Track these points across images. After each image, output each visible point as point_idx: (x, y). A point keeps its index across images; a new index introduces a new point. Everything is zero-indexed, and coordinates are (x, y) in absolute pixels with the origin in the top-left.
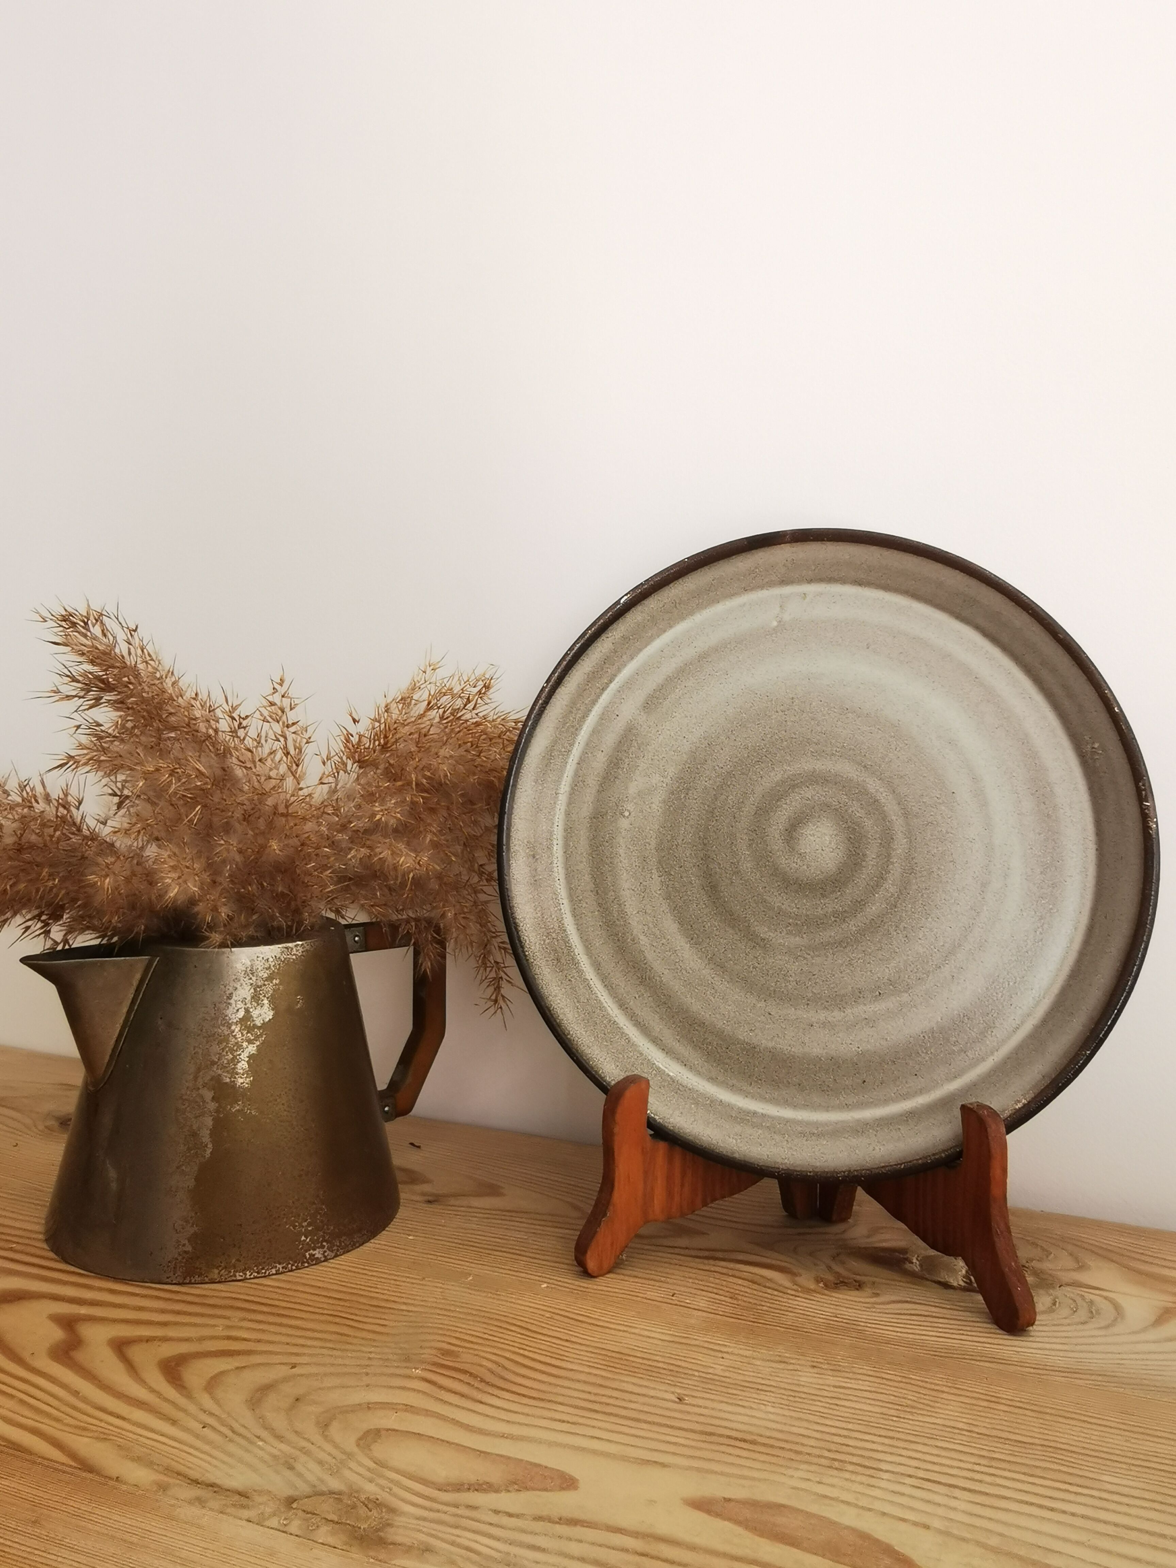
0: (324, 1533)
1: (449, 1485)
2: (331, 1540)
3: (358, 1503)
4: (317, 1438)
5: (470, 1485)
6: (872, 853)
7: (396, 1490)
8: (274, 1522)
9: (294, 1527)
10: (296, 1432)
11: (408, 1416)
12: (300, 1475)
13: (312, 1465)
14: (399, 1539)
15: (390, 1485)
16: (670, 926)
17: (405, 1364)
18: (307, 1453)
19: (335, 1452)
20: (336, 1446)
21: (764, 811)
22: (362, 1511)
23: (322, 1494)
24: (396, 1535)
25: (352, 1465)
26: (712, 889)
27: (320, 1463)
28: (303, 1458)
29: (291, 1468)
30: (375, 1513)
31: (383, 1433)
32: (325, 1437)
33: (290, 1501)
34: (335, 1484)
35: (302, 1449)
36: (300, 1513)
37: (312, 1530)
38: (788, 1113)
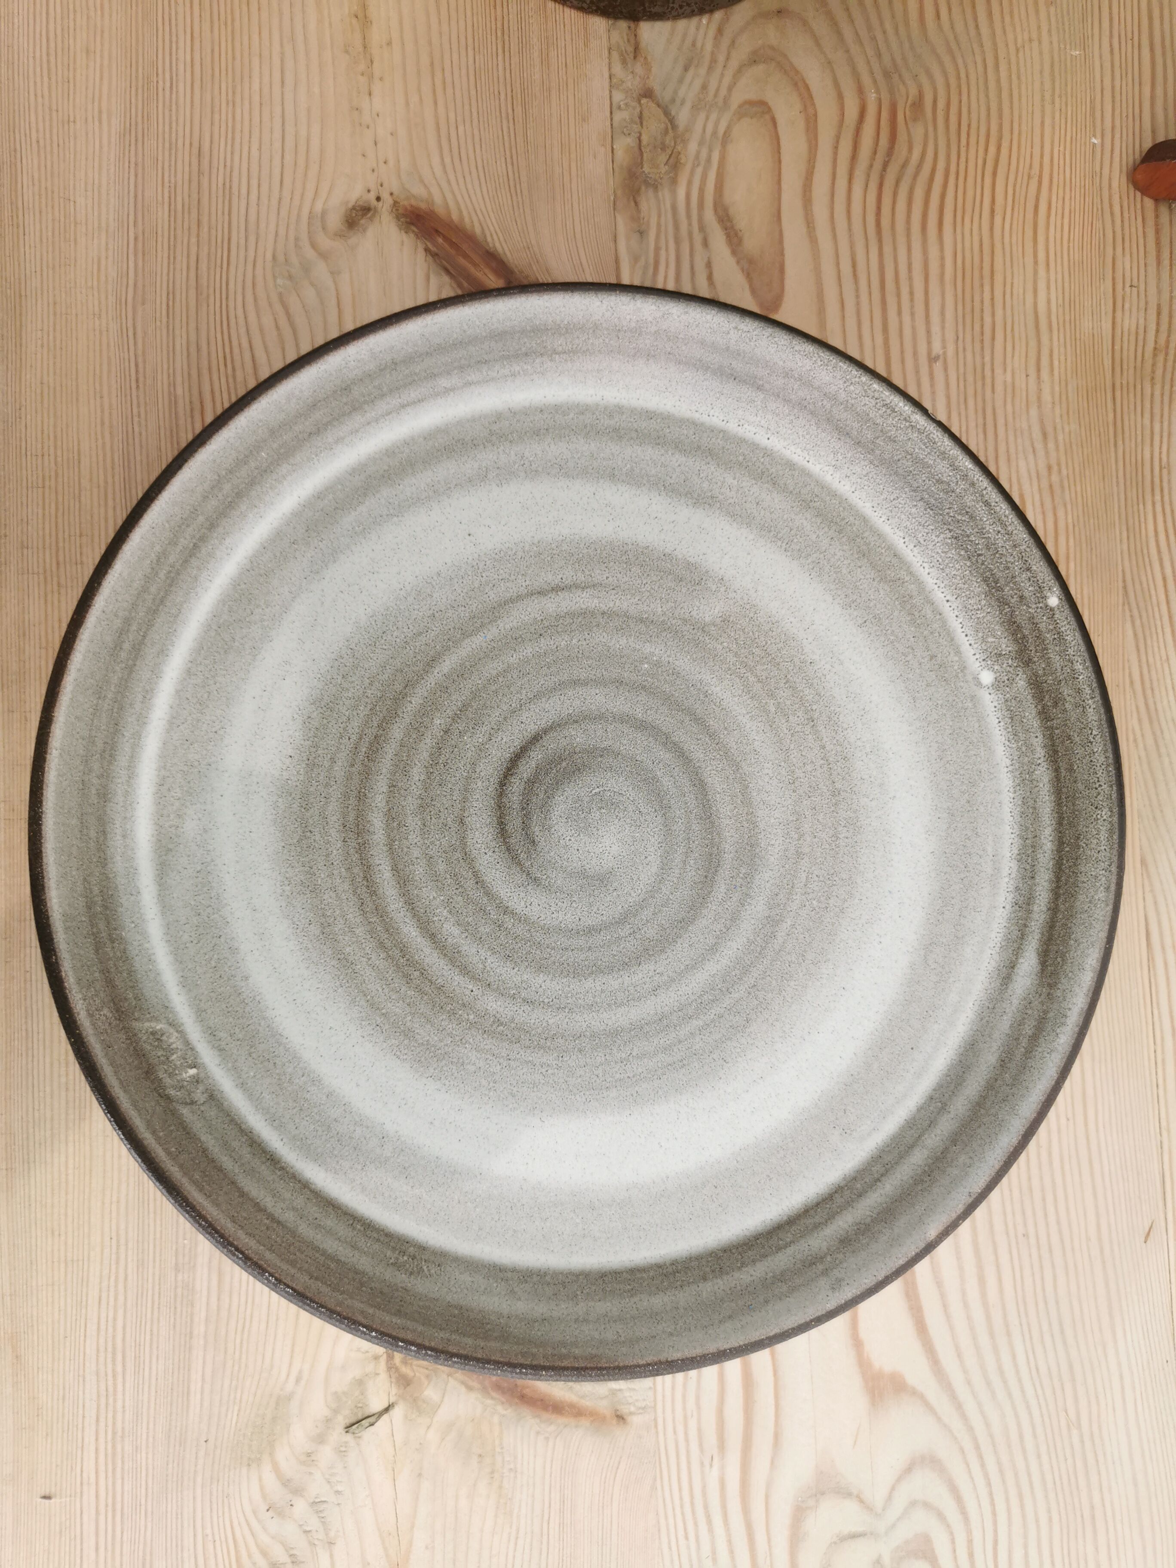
0: (623, 144)
1: (726, 210)
2: (620, 154)
3: (669, 152)
4: (734, 63)
5: (732, 227)
7: (699, 171)
8: (618, 96)
9: (618, 116)
10: (733, 42)
11: (801, 125)
12: (681, 81)
13: (698, 84)
14: (644, 206)
15: (703, 163)
17: (879, 77)
18: (710, 69)
19: (723, 92)
20: (730, 89)
22: (663, 158)
23: (667, 113)
24: (648, 202)
25: (713, 116)
27: (704, 87)
28: (703, 71)
29: (686, 69)
30: (664, 169)
31: (767, 117)
32: (739, 71)
33: (648, 94)
34: (683, 116)
35: (713, 61)
36: (638, 110)
37: (623, 132)
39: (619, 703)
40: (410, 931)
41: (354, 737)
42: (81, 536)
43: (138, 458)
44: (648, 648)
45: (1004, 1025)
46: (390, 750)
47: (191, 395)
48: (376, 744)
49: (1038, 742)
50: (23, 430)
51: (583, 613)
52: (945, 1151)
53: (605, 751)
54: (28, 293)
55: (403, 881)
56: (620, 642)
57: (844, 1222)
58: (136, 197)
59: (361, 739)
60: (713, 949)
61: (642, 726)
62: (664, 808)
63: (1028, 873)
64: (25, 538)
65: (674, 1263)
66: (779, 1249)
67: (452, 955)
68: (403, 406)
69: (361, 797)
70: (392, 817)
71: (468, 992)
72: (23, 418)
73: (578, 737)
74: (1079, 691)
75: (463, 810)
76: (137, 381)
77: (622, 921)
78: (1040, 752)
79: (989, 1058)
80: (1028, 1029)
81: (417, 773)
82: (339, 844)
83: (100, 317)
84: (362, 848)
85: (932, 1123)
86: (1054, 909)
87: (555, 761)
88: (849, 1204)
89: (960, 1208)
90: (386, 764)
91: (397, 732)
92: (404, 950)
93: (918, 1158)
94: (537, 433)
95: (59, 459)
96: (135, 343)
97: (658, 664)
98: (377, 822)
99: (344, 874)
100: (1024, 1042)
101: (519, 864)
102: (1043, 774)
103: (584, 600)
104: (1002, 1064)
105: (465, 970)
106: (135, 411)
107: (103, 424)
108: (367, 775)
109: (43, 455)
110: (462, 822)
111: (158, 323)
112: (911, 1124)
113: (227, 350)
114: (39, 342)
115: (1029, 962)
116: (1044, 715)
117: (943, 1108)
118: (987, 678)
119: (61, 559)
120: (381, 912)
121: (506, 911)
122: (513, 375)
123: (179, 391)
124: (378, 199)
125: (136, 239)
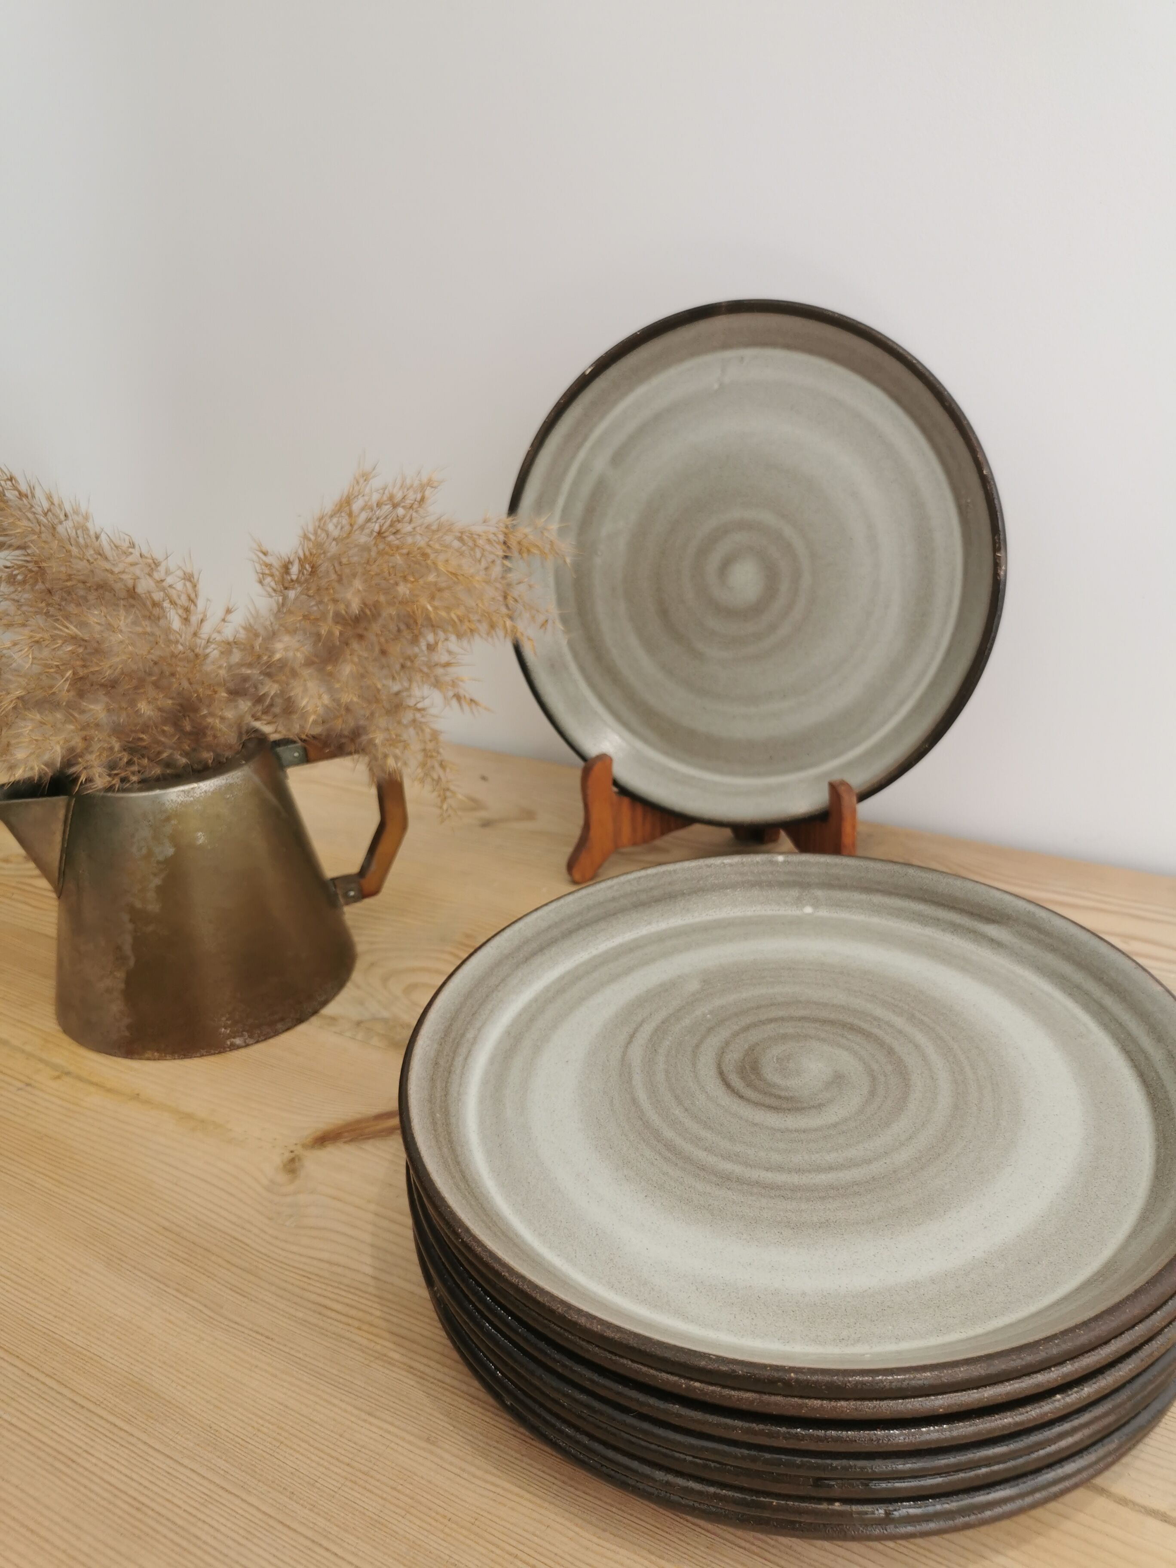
0: (375, 1040)
2: (379, 1044)
4: (379, 987)
6: (784, 586)
8: (348, 1034)
9: (359, 1037)
10: (368, 984)
12: (367, 1009)
13: (375, 1004)
16: (633, 641)
17: (441, 944)
18: (372, 996)
20: (390, 993)
21: (703, 552)
22: (399, 1029)
23: (377, 1019)
25: (398, 1003)
26: (664, 613)
27: (379, 1001)
28: (371, 1000)
29: (363, 1005)
30: (406, 1030)
31: (419, 984)
32: (385, 987)
33: (359, 1023)
34: (386, 1014)
35: (369, 994)
36: (364, 1029)
37: (369, 1039)
38: (717, 778)
39: (724, 1033)
40: (822, 1178)
41: (657, 1157)
42: (341, 1436)
43: (320, 1365)
44: (698, 1013)
45: (1029, 948)
46: (679, 1141)
47: (310, 1309)
48: (670, 1147)
49: (857, 896)
50: (228, 1434)
51: (656, 1030)
52: (1107, 984)
53: (752, 1049)
54: (140, 1376)
55: (780, 1168)
56: (687, 1022)
57: (1146, 1042)
58: (152, 1277)
59: (660, 1154)
60: (917, 1046)
61: (747, 1029)
62: (807, 1037)
63: (936, 922)
64: (307, 1479)
65: (1157, 1140)
66: (1159, 1078)
67: (853, 1164)
68: (466, 1059)
69: (703, 1168)
70: (728, 1157)
71: (885, 1166)
72: (219, 1428)
73: (734, 1056)
74: (836, 865)
75: (747, 1121)
76: (267, 1337)
77: (874, 1079)
78: (864, 897)
79: (1050, 959)
80: (1034, 934)
81: (704, 1133)
82: (730, 1192)
83: (203, 1339)
84: (740, 1180)
85: (1087, 993)
86: (962, 911)
87: (742, 1071)
88: (1134, 1041)
89: (1144, 973)
90: (688, 1148)
91: (669, 1134)
92: (832, 1187)
93: (1109, 1001)
94: (533, 1019)
95: (272, 1420)
96: (243, 1326)
97: (711, 1012)
98: (727, 1166)
99: (754, 1198)
100: (1042, 936)
101: (803, 1109)
102: (878, 899)
103: (648, 1029)
104: (1053, 950)
105: (868, 1162)
106: (287, 1350)
107: (276, 1376)
108: (688, 1159)
109: (259, 1430)
110: (756, 1125)
111: (244, 1305)
112: (1086, 1007)
113: (301, 1273)
114: (179, 1388)
115: (991, 930)
116: (843, 887)
117: (1078, 987)
118: (808, 910)
119: (347, 1460)
120: (796, 1189)
121: (835, 1125)
122: (492, 1011)
123: (300, 1315)
124: (292, 1152)
125: (177, 1290)
